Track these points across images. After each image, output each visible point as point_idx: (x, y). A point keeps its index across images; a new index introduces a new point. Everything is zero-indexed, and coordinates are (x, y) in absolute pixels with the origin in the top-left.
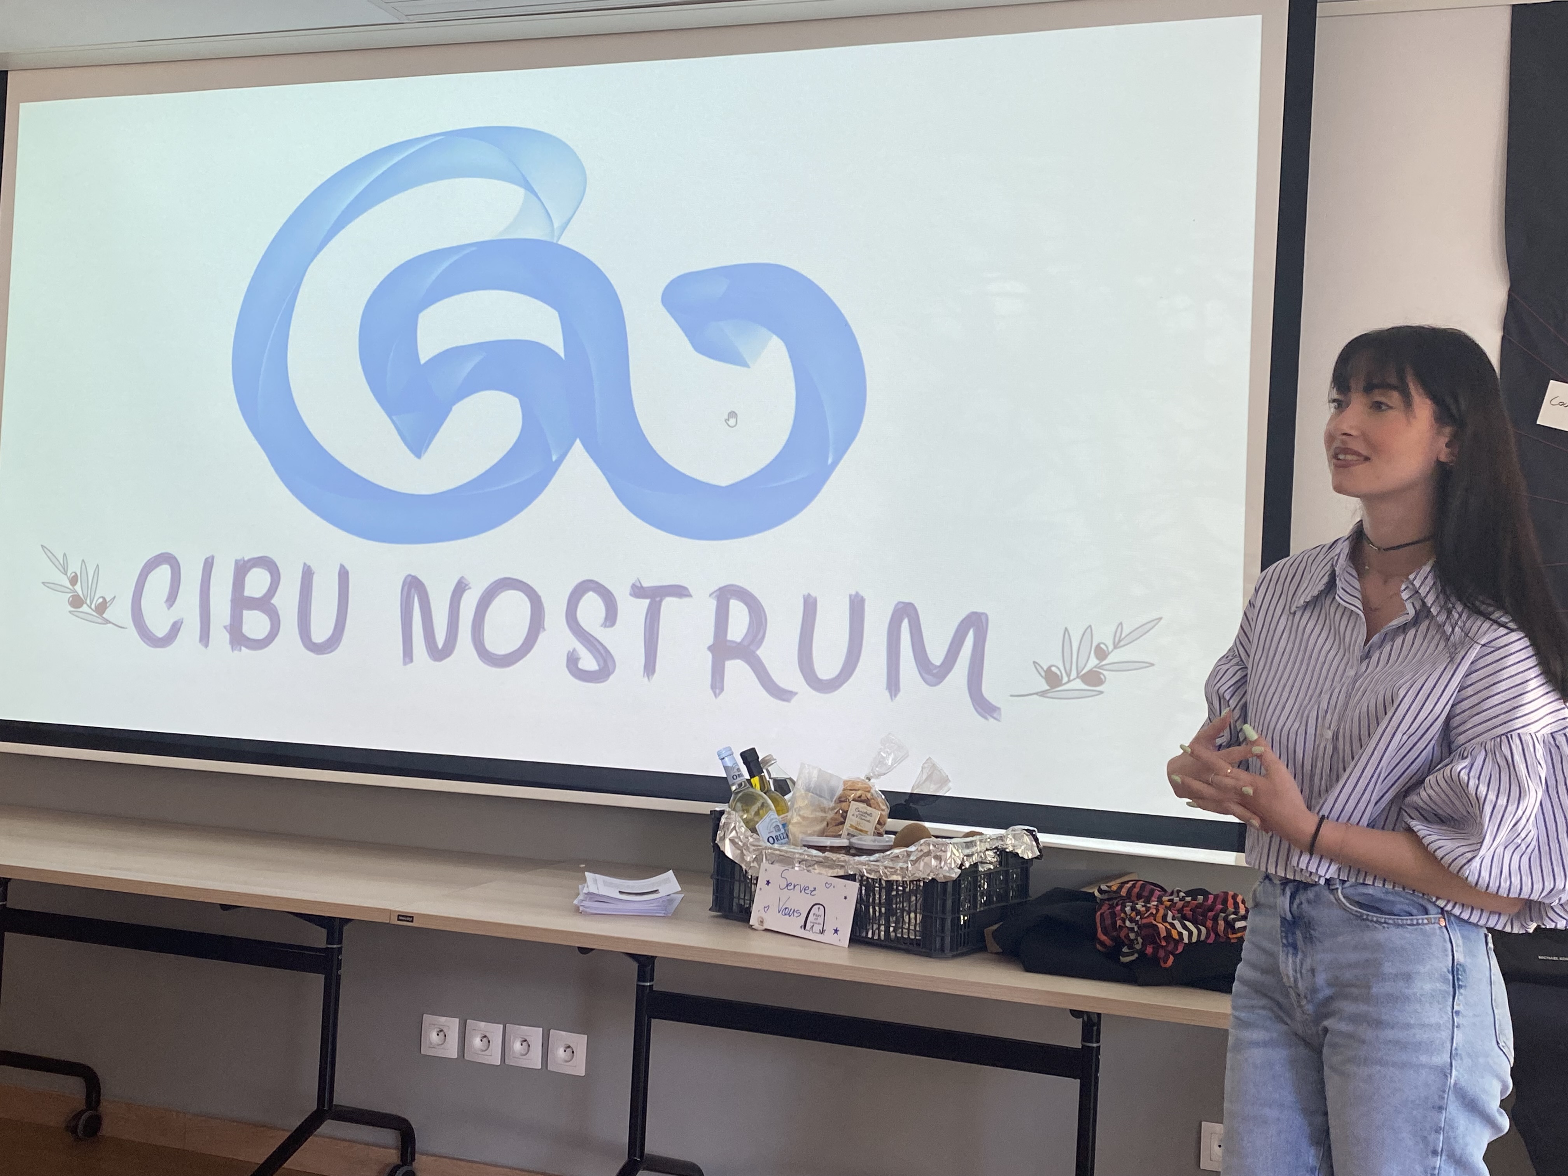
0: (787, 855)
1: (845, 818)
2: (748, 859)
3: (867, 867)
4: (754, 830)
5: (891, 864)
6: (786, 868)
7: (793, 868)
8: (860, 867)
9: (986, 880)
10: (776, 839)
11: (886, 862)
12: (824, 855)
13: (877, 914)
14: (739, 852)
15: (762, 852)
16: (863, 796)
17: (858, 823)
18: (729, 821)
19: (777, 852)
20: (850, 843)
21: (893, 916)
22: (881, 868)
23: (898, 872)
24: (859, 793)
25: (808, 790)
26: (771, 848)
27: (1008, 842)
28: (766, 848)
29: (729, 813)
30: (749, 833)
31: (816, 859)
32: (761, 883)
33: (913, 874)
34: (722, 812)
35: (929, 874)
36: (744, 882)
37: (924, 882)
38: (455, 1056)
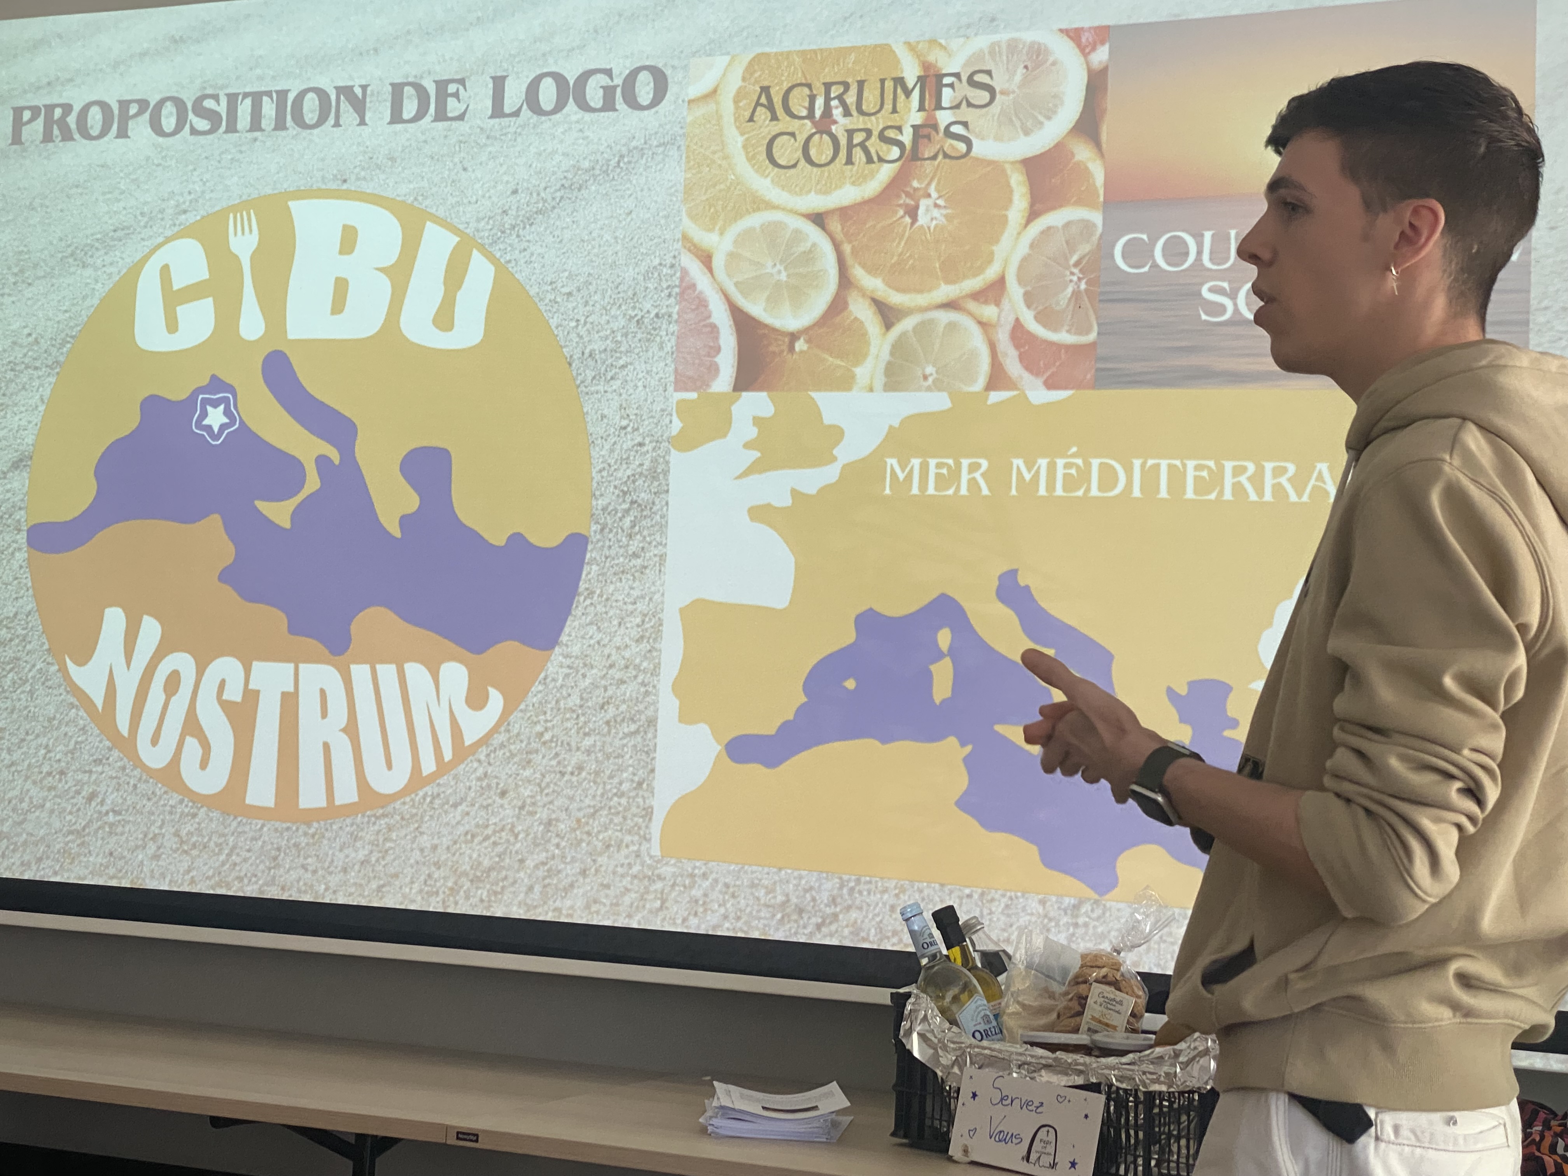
0: (1000, 1056)
1: (1083, 1006)
2: (943, 1061)
3: (1116, 1072)
4: (953, 1022)
5: (1151, 1068)
6: (1001, 1074)
7: (1010, 1074)
8: (1106, 1072)
10: (985, 1035)
11: (1145, 1065)
12: (1054, 1056)
13: (1132, 1141)
14: (931, 1051)
16: (1110, 975)
17: (1104, 1015)
18: (917, 1007)
19: (987, 1052)
20: (1093, 1041)
21: (1155, 1144)
22: (1137, 1073)
23: (1162, 1079)
24: (1104, 971)
25: (1029, 967)
26: (978, 1047)
28: (970, 1046)
29: (917, 997)
30: (947, 1025)
31: (1043, 1061)
32: (965, 1095)
33: (1183, 1082)
34: (908, 995)
35: (1206, 1082)
36: (939, 1095)
37: (1200, 1094)
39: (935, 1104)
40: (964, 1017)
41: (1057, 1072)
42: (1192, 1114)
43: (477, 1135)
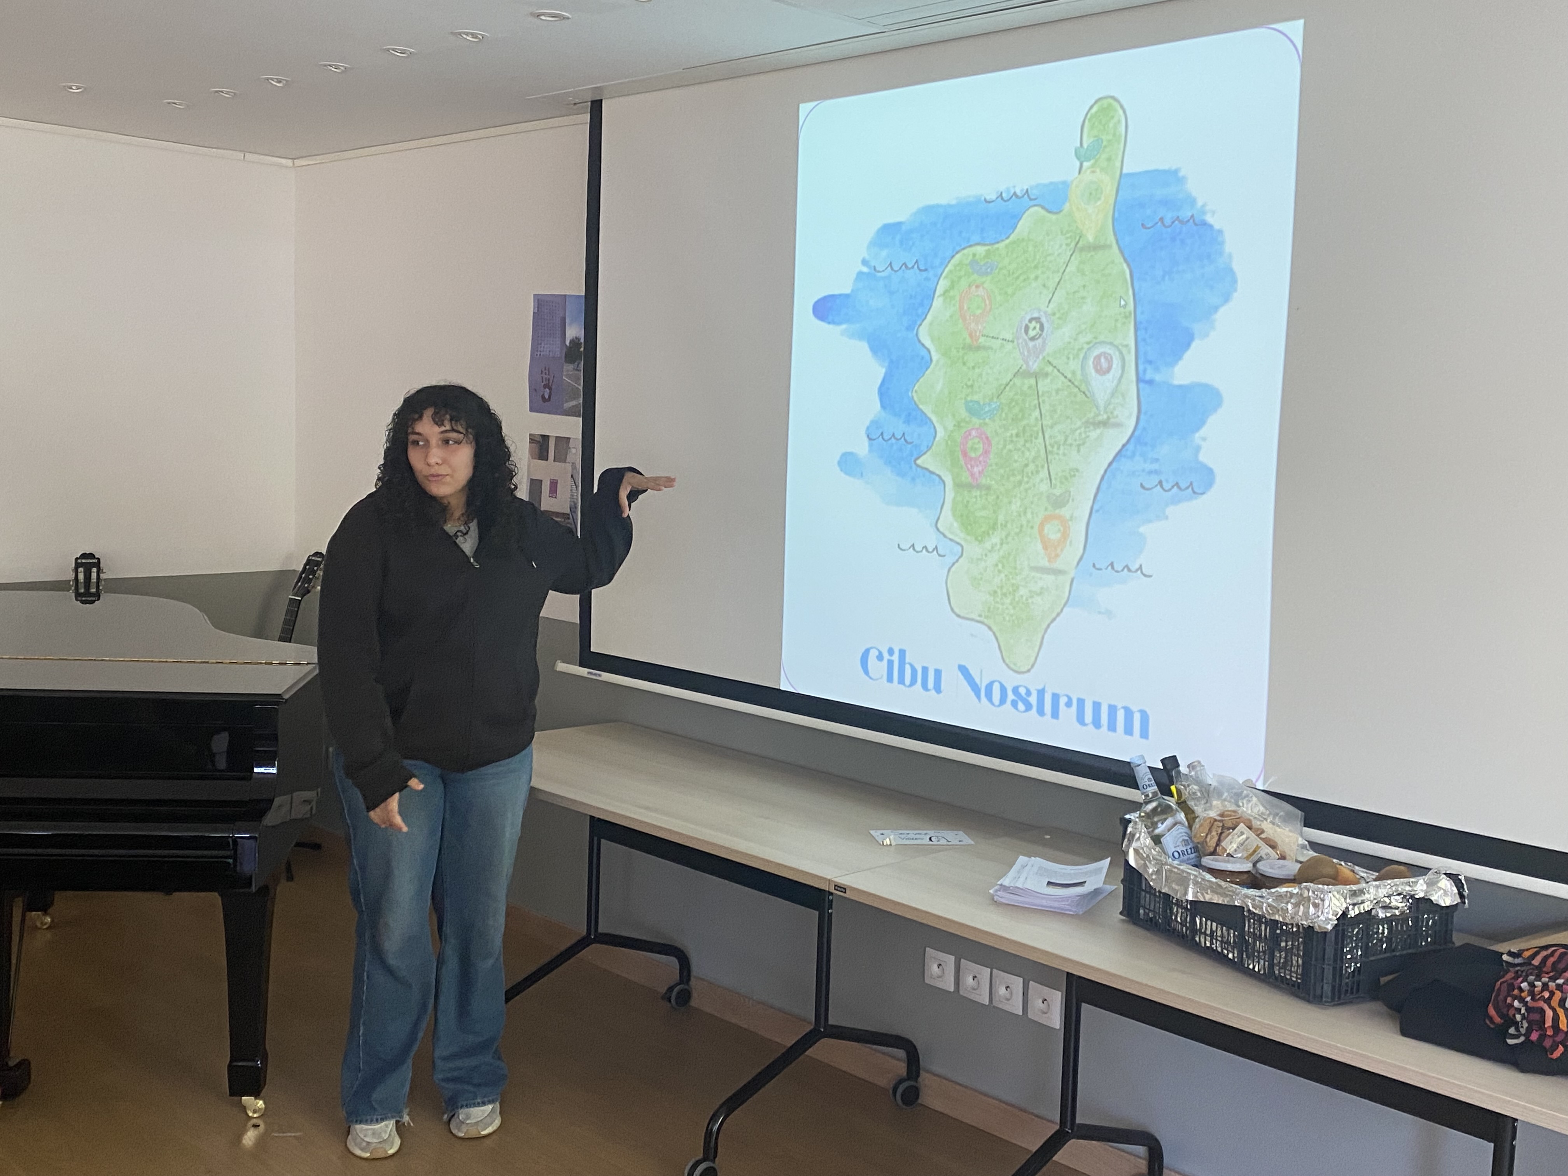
2: (1150, 871)
5: (1274, 903)
11: (1270, 900)
12: (1215, 881)
14: (1143, 862)
15: (1161, 867)
18: (1135, 829)
22: (1265, 905)
23: (1280, 913)
27: (1419, 887)
29: (1136, 823)
30: (1153, 846)
31: (1208, 884)
33: (1292, 918)
34: (1129, 821)
35: (1306, 921)
36: (1149, 893)
37: (1304, 928)
38: (952, 989)
39: (1145, 898)
40: (1167, 840)
41: (1217, 893)
42: (1301, 940)
43: (845, 889)
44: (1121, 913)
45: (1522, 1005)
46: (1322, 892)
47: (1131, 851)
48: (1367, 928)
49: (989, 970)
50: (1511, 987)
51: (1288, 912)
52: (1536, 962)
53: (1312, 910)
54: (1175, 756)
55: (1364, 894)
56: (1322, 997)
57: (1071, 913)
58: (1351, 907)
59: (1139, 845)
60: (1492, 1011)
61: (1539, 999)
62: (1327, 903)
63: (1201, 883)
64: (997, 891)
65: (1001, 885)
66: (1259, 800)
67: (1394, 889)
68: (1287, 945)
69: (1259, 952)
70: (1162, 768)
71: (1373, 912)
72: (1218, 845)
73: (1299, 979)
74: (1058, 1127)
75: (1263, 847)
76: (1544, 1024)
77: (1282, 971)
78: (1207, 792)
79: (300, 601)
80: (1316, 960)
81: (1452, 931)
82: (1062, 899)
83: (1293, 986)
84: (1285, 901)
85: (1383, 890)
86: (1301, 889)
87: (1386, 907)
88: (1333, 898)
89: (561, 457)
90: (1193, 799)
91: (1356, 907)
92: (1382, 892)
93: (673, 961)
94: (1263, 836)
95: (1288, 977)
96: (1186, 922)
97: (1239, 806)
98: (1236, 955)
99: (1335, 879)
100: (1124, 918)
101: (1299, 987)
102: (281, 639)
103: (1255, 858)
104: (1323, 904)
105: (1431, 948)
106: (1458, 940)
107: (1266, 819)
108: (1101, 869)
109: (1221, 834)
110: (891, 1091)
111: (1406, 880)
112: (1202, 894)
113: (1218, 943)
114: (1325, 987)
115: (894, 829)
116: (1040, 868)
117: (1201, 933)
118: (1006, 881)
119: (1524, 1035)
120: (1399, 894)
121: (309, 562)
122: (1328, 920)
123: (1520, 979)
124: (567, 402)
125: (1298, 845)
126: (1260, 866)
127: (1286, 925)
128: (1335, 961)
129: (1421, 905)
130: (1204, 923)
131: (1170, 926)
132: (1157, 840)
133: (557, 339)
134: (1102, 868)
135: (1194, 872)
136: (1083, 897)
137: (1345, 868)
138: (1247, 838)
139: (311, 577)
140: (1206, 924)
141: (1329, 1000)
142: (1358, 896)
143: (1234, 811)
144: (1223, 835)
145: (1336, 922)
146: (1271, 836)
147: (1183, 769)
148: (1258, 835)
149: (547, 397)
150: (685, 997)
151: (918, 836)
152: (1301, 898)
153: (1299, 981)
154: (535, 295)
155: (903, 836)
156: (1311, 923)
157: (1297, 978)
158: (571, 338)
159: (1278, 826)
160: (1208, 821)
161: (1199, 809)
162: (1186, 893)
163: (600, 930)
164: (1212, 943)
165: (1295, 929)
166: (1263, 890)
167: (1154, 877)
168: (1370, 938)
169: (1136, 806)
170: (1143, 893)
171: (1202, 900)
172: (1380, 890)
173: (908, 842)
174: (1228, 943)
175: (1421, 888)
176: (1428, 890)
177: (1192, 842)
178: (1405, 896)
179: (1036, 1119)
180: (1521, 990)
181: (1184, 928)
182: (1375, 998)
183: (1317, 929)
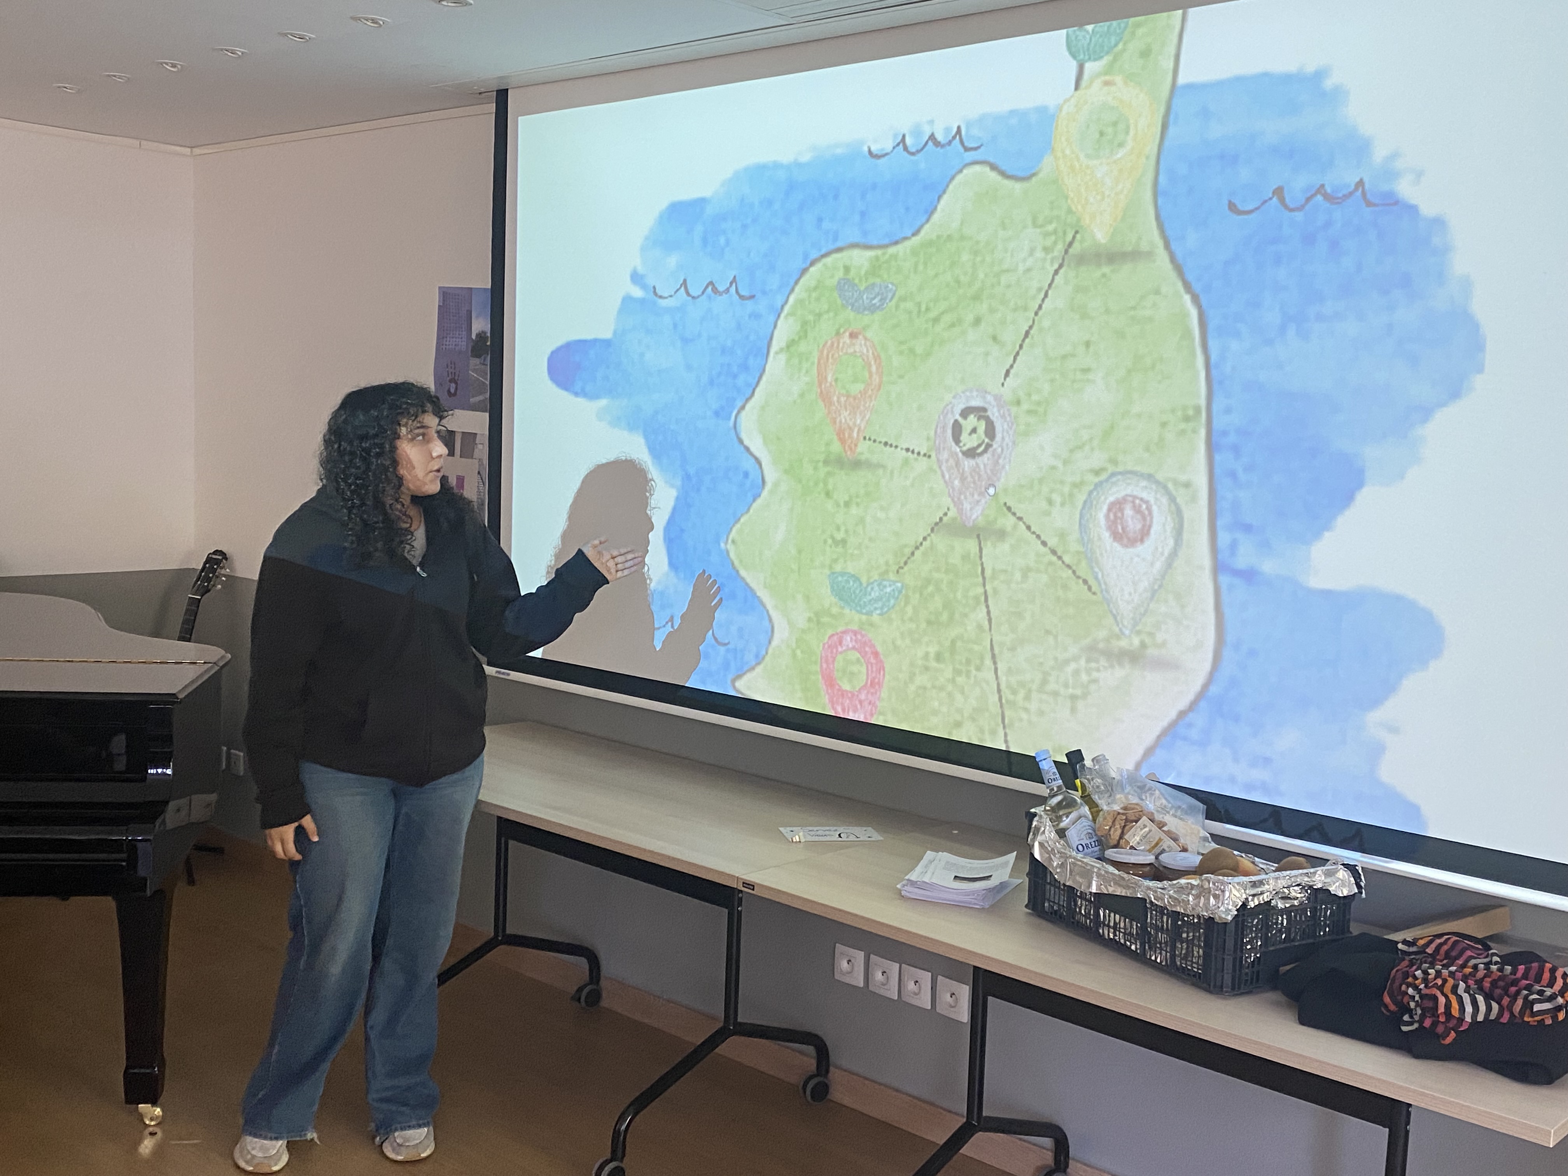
2: (1055, 864)
3: (1154, 893)
8: (1148, 892)
9: (1285, 917)
10: (1086, 847)
11: (1172, 892)
12: (1118, 873)
14: (1047, 856)
15: (1066, 860)
18: (1040, 823)
20: (1157, 860)
22: (1166, 896)
26: (1074, 858)
27: (1317, 878)
29: (1041, 817)
33: (1193, 909)
34: (1035, 815)
35: (1207, 912)
36: (1055, 887)
37: (1204, 918)
38: (861, 985)
39: (1051, 891)
40: (1071, 834)
41: (1120, 886)
42: (1201, 931)
43: (754, 886)
44: (1026, 906)
45: (1416, 992)
46: (1222, 883)
47: (1036, 845)
48: (1267, 918)
49: (898, 965)
50: (1406, 975)
51: (1189, 904)
52: (1429, 950)
53: (1212, 900)
54: (1080, 750)
55: (1264, 885)
56: (1222, 987)
57: (978, 907)
58: (1250, 898)
59: (1045, 839)
60: (1387, 999)
61: (1432, 987)
62: (1227, 894)
63: (1104, 876)
64: (904, 886)
65: (908, 880)
66: (1162, 794)
67: (1293, 880)
68: (1188, 936)
69: (1161, 943)
70: (1067, 762)
71: (1273, 903)
72: (1121, 837)
73: (1200, 969)
74: (965, 1120)
75: (1165, 840)
76: (1437, 1010)
77: (1183, 962)
78: (1111, 786)
79: (199, 600)
80: (1217, 951)
81: (1349, 920)
82: (967, 894)
83: (1194, 976)
84: (1186, 893)
85: (1282, 881)
86: (1202, 881)
87: (1285, 898)
88: (1233, 890)
89: (468, 453)
90: (1097, 792)
91: (1256, 899)
92: (1281, 883)
93: (583, 962)
94: (1165, 829)
95: (1189, 968)
96: (1090, 915)
97: (1142, 800)
98: (1138, 947)
99: (1236, 870)
100: (1030, 911)
101: (1200, 977)
102: (182, 638)
103: (1157, 850)
104: (1224, 896)
105: (1327, 938)
106: (1355, 929)
107: (1168, 813)
108: (1007, 863)
109: (1124, 826)
110: (800, 1088)
111: (1305, 871)
112: (1106, 887)
113: (1121, 934)
114: (1226, 976)
115: (801, 826)
116: (948, 862)
117: (1104, 925)
118: (913, 876)
119: (1418, 1021)
120: (1298, 885)
121: (209, 560)
122: (1228, 911)
123: (1415, 967)
124: (473, 397)
125: (1200, 837)
126: (1163, 858)
127: (1188, 916)
128: (1235, 951)
129: (1319, 895)
130: (1107, 915)
131: (1074, 918)
132: (1061, 833)
133: (464, 333)
134: (1009, 862)
135: (1098, 864)
136: (990, 890)
137: (1245, 860)
138: (1150, 831)
139: (211, 575)
140: (1109, 916)
141: (1230, 990)
142: (1257, 887)
143: (1137, 804)
144: (1127, 827)
145: (1236, 913)
146: (1173, 830)
147: (1088, 763)
148: (1160, 828)
149: (452, 391)
150: (594, 998)
151: (827, 833)
152: (1201, 890)
153: (1200, 971)
154: (440, 288)
155: (810, 833)
156: (1212, 914)
157: (1198, 969)
158: (477, 332)
159: (1181, 819)
160: (1112, 814)
161: (1103, 803)
162: (1090, 885)
163: (508, 932)
164: (1115, 935)
165: (1196, 920)
166: (1165, 882)
167: (1058, 870)
168: (1269, 928)
169: (1042, 800)
170: (1048, 887)
171: (1107, 893)
172: (1279, 881)
173: (817, 839)
174: (1131, 934)
175: (1320, 878)
176: (1326, 881)
177: (1096, 835)
178: (1304, 887)
179: (945, 1113)
180: (1416, 978)
181: (1088, 921)
182: (1274, 988)
183: (1217, 920)
